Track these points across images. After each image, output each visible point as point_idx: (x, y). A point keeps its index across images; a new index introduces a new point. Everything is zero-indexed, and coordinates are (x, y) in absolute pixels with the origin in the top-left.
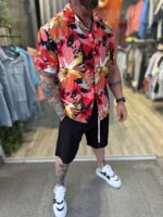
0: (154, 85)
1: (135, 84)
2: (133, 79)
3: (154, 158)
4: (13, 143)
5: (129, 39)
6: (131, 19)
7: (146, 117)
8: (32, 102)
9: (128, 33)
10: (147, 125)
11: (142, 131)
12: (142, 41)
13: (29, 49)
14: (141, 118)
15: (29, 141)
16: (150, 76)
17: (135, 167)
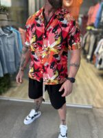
0: (99, 59)
1: (89, 57)
2: (88, 53)
3: (91, 107)
4: (4, 87)
5: (89, 28)
6: (91, 15)
7: (91, 80)
8: (18, 63)
9: (88, 24)
10: (91, 85)
11: (87, 88)
12: (96, 30)
13: (20, 29)
14: (89, 80)
15: (15, 87)
16: (98, 53)
17: (77, 112)
